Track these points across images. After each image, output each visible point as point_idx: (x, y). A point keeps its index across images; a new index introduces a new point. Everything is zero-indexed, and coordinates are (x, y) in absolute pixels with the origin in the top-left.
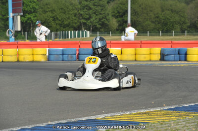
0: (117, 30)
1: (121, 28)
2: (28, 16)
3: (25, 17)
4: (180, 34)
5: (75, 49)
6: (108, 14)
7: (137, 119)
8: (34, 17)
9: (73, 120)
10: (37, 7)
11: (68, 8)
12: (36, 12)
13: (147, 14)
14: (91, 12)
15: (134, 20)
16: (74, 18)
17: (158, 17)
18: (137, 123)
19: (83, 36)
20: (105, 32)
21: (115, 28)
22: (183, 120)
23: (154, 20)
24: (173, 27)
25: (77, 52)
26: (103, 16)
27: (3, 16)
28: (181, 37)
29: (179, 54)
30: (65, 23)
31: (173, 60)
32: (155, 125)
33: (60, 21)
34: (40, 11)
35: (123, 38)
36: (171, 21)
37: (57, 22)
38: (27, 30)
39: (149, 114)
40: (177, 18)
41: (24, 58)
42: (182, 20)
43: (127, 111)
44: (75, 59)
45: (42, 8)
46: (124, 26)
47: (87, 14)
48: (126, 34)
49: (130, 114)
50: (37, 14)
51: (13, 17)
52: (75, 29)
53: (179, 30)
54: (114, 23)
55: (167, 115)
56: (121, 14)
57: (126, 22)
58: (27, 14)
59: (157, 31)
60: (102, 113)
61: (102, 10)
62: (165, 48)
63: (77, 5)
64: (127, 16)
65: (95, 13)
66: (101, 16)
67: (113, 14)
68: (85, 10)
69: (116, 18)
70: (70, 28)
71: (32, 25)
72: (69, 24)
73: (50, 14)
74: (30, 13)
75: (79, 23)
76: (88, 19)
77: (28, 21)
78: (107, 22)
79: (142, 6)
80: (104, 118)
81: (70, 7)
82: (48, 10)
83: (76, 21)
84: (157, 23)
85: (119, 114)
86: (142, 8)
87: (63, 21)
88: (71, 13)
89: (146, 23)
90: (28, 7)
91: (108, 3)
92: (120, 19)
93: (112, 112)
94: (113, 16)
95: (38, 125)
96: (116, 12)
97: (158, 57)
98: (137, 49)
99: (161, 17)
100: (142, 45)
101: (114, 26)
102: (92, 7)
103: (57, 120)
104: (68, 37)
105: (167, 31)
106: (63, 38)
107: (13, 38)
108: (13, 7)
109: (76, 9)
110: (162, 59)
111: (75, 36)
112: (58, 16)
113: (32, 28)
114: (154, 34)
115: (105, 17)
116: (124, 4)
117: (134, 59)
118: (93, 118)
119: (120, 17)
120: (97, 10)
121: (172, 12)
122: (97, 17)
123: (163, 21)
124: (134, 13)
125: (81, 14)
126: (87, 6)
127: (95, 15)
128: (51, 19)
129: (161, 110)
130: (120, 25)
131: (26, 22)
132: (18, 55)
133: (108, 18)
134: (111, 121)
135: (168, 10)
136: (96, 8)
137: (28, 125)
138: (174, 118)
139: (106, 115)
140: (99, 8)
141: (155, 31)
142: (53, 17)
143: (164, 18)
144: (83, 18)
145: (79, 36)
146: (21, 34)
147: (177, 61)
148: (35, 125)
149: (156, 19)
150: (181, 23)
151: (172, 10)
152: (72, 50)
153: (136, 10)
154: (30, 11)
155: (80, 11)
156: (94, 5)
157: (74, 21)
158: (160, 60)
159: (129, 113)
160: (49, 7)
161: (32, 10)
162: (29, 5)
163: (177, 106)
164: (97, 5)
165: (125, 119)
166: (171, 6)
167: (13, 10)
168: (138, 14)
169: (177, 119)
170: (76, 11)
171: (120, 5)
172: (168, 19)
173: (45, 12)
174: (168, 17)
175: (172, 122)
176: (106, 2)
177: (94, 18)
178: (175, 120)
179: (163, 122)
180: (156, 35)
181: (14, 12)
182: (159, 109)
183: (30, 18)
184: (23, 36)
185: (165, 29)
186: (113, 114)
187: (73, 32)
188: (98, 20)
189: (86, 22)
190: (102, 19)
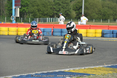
0: (76, 18)
1: (78, 17)
2: (23, 8)
3: (21, 9)
4: (113, 21)
5: (51, 28)
6: (71, 8)
7: (89, 72)
8: (27, 9)
9: (51, 71)
10: (29, 3)
11: (47, 4)
12: (28, 6)
13: (94, 9)
14: (60, 7)
15: (86, 13)
16: (50, 10)
17: (100, 11)
18: (89, 75)
19: (55, 21)
20: (68, 19)
21: (74, 17)
22: (116, 74)
23: (98, 13)
24: (109, 17)
25: (52, 31)
26: (68, 9)
27: (9, 8)
28: (114, 23)
29: (112, 33)
30: (45, 13)
31: (109, 37)
32: (100, 76)
33: (42, 11)
34: (30, 5)
35: (79, 23)
36: (108, 13)
37: (40, 12)
38: (23, 16)
39: (95, 69)
40: (111, 12)
41: (21, 33)
42: (114, 13)
43: (82, 67)
44: (51, 35)
45: (32, 4)
46: (79, 16)
47: (58, 8)
48: (81, 21)
49: (85, 69)
50: (28, 7)
51: (15, 8)
52: (51, 17)
53: (112, 19)
54: (74, 14)
55: (107, 70)
56: (78, 9)
57: (81, 13)
58: (23, 7)
59: (99, 20)
60: (68, 68)
61: (67, 6)
62: (104, 30)
63: (52, 3)
64: (82, 10)
65: (62, 8)
66: (66, 10)
67: (73, 8)
68: (57, 5)
69: (75, 11)
70: (48, 16)
71: (25, 14)
72: (47, 14)
73: (36, 7)
74: (25, 6)
75: (53, 13)
76: (59, 11)
77: (23, 11)
78: (69, 13)
79: (91, 4)
80: (69, 71)
81: (48, 4)
82: (35, 5)
83: (51, 12)
84: (99, 14)
85: (77, 69)
86: (91, 6)
87: (44, 12)
88: (49, 7)
89: (93, 14)
90: (24, 3)
91: (71, 1)
92: (77, 11)
93: (74, 68)
94: (73, 9)
95: (30, 74)
96: (75, 7)
97: (100, 35)
98: (88, 29)
99: (102, 11)
100: (91, 27)
101: (74, 16)
102: (61, 4)
103: (41, 71)
104: (46, 22)
105: (105, 20)
106: (43, 22)
107: (15, 21)
108: (15, 2)
109: (52, 5)
110: (103, 36)
111: (50, 21)
112: (41, 9)
113: (25, 16)
114: (97, 21)
115: (69, 10)
116: (80, 3)
117: (86, 36)
118: (63, 70)
119: (77, 10)
120: (64, 6)
121: (109, 8)
122: (64, 10)
123: (103, 13)
124: (86, 8)
125: (55, 8)
126: (58, 3)
127: (62, 9)
128: (37, 10)
129: (103, 67)
130: (77, 15)
131: (22, 12)
132: (17, 31)
133: (70, 10)
134: (73, 73)
135: (106, 7)
136: (63, 5)
137: (24, 73)
138: (111, 72)
139: (70, 69)
140: (65, 5)
141: (98, 19)
142: (38, 9)
143: (103, 12)
144: (55, 11)
145: (53, 21)
146: (19, 19)
147: (111, 37)
148: (28, 74)
149: (99, 12)
150: (114, 15)
151: (108, 7)
152: (49, 29)
153: (87, 7)
154: (25, 5)
155: (54, 6)
156: (62, 3)
157: (50, 12)
158: (101, 37)
159: (83, 68)
160: (36, 3)
161: (26, 5)
162: (24, 2)
163: (112, 65)
164: (64, 3)
165: (81, 72)
166: (108, 4)
167: (15, 4)
168: (88, 9)
169: (113, 73)
170: (52, 6)
171: (77, 3)
172: (106, 12)
173: (33, 6)
174: (106, 11)
175: (110, 75)
176: (69, 1)
177: (62, 11)
178: (111, 74)
179: (104, 74)
180: (99, 22)
181: (15, 5)
182: (101, 66)
183: (24, 10)
184: (20, 20)
185: (104, 18)
186: (74, 69)
187: (49, 18)
188: (64, 12)
189: (57, 12)
190: (67, 11)
